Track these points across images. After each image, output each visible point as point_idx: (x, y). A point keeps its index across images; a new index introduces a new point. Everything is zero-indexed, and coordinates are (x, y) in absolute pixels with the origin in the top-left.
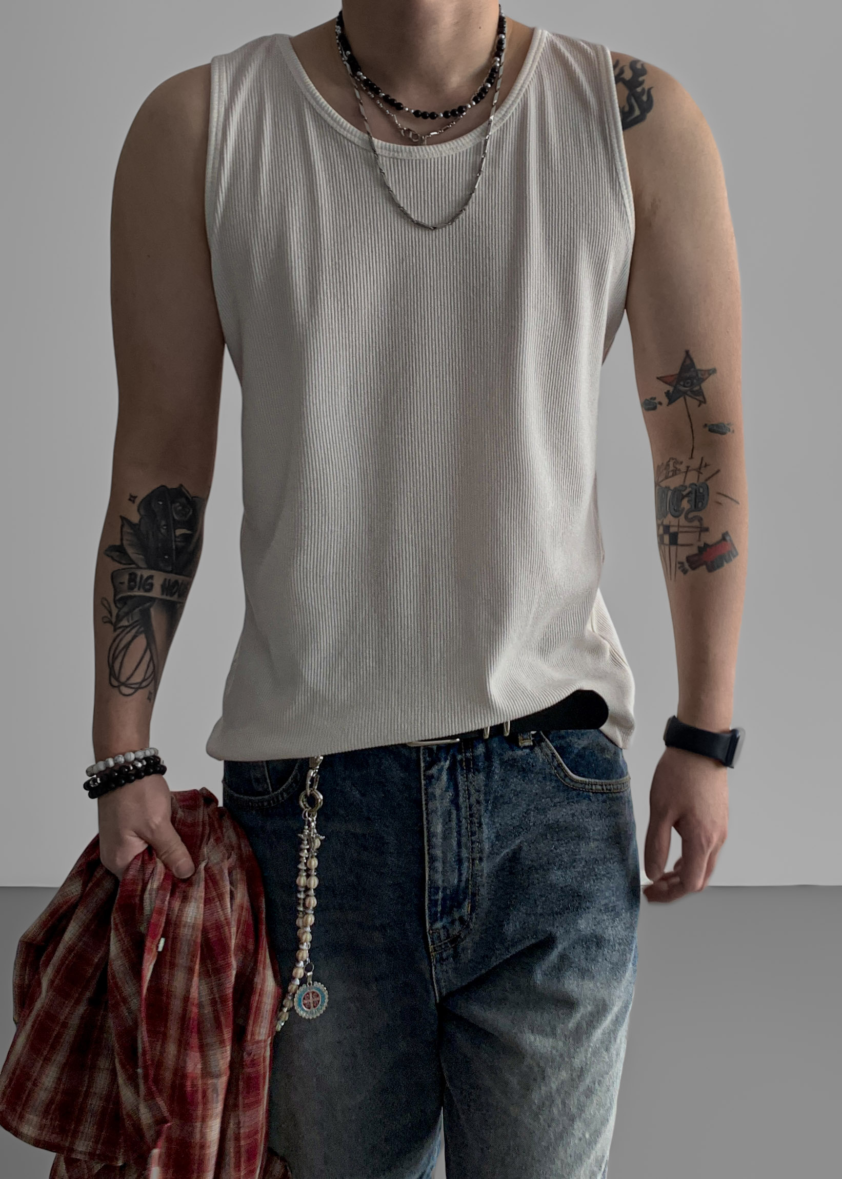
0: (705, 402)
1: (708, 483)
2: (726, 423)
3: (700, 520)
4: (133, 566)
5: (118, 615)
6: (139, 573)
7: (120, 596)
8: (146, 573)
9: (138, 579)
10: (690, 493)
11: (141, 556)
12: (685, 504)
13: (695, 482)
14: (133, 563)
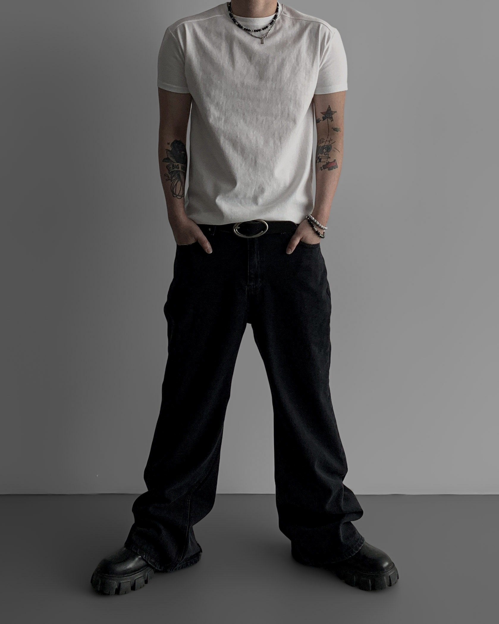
0: (333, 121)
1: (332, 145)
2: (338, 128)
3: (328, 155)
4: (172, 163)
5: (171, 177)
6: (175, 164)
7: (171, 171)
8: (177, 164)
9: (175, 166)
10: (326, 147)
11: (174, 159)
12: (325, 150)
13: (328, 144)
14: (172, 162)
